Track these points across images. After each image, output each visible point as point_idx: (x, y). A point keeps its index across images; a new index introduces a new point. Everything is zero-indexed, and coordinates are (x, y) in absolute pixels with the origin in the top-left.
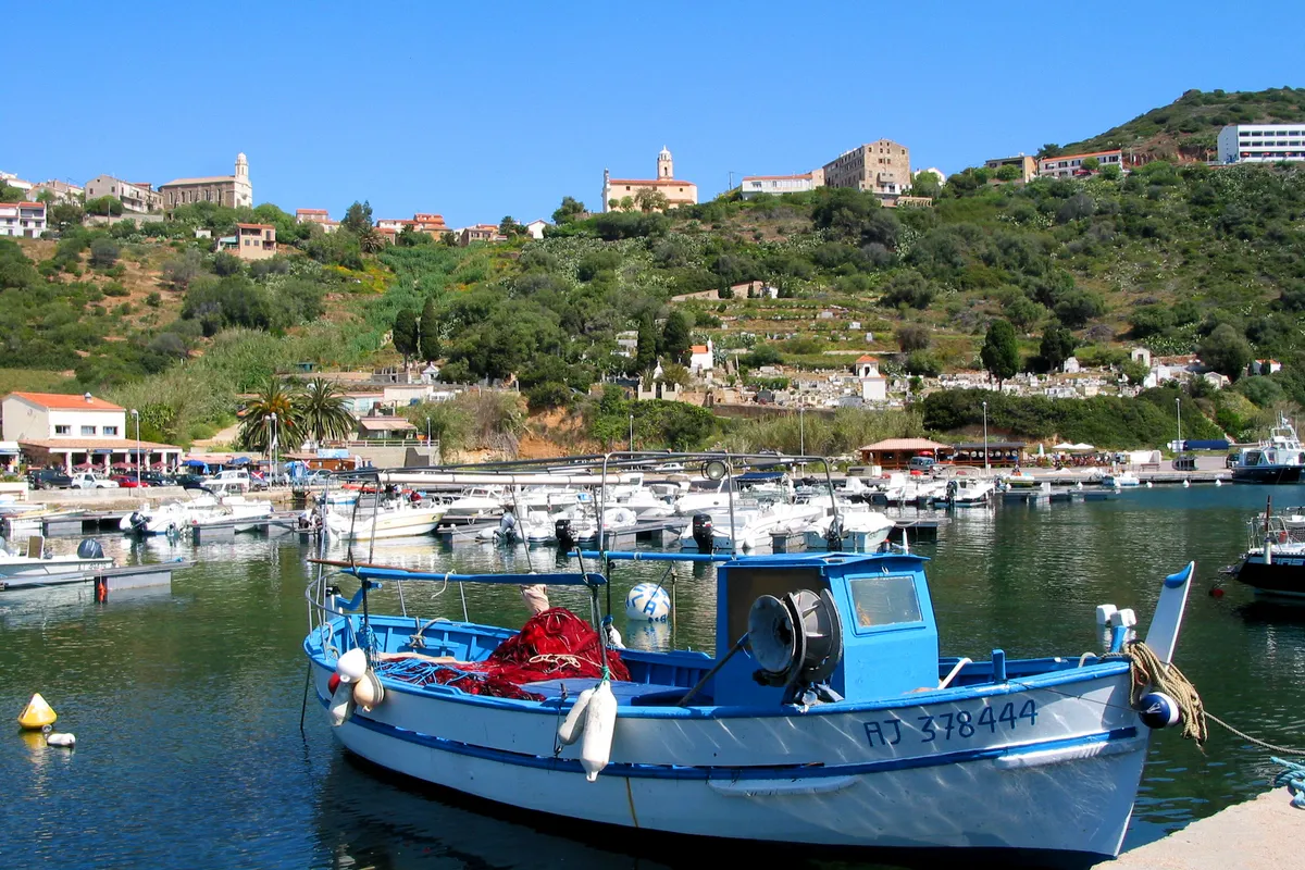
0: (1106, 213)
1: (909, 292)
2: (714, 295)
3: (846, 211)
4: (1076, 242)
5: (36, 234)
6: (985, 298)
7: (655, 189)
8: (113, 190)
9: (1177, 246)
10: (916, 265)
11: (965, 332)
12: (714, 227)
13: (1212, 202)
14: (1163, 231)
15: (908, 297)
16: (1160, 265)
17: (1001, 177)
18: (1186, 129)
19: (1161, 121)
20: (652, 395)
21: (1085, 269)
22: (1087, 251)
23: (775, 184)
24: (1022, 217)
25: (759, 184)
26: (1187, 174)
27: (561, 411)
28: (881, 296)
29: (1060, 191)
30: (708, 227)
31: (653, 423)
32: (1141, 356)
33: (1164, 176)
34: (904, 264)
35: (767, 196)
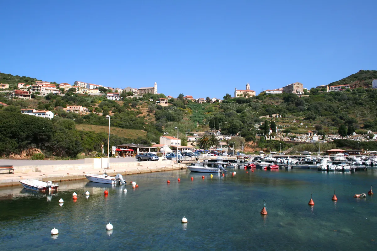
0: (350, 99)
1: (311, 117)
2: (268, 116)
3: (292, 99)
4: (345, 106)
5: (118, 100)
6: (327, 118)
7: (246, 92)
8: (131, 90)
9: (368, 107)
10: (310, 111)
11: (326, 126)
12: (262, 101)
13: (374, 97)
14: (364, 104)
15: (311, 118)
16: (365, 111)
17: (322, 90)
18: (363, 79)
19: (356, 77)
20: (269, 139)
21: (348, 112)
22: (347, 108)
23: (273, 92)
24: (330, 100)
25: (270, 92)
26: (367, 91)
27: (252, 142)
28: (304, 117)
29: (337, 94)
30: (261, 101)
31: (272, 144)
32: (370, 132)
33: (362, 91)
34: (307, 110)
35: (272, 94)
